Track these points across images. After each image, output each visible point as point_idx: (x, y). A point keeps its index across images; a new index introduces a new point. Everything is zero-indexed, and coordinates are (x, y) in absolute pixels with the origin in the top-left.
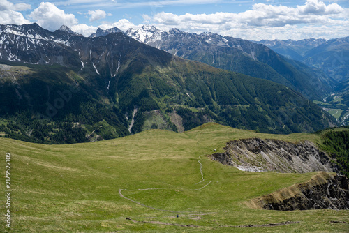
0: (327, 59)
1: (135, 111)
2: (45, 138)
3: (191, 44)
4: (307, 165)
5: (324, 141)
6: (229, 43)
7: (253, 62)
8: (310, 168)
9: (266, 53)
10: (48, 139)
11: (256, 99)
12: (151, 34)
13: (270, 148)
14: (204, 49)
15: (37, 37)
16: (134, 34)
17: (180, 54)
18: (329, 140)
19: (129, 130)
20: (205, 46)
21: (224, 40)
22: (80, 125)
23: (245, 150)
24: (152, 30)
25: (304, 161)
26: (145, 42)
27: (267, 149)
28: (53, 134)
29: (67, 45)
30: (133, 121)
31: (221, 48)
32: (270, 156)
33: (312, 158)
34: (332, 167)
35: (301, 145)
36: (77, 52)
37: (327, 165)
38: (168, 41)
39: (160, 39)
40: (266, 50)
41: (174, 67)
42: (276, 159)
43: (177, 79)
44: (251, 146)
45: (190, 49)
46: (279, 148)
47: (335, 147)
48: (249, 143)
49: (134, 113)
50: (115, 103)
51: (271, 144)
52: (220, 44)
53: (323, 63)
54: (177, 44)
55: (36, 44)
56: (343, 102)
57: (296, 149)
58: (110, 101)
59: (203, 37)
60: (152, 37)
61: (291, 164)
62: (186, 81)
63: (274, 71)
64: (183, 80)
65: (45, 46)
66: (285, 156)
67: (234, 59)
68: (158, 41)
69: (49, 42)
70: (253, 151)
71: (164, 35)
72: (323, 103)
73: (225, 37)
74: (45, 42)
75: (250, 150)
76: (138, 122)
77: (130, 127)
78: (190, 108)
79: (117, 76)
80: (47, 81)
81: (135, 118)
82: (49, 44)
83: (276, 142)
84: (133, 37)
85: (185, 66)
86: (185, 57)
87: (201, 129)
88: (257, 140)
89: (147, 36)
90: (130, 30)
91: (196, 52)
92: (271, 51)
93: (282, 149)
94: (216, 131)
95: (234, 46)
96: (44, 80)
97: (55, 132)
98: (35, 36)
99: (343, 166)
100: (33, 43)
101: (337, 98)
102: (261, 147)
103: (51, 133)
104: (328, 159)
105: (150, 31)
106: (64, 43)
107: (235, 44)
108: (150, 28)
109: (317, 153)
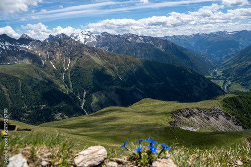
0: (209, 46)
1: (85, 93)
2: (21, 119)
3: (117, 42)
4: (218, 122)
5: (223, 105)
6: (144, 40)
7: (162, 52)
8: (221, 124)
9: (170, 46)
10: (24, 119)
11: (168, 78)
12: (88, 37)
13: (195, 114)
14: (127, 46)
15: (7, 44)
16: (76, 38)
17: (110, 50)
18: (226, 104)
19: (82, 107)
20: (128, 43)
21: (140, 38)
22: (46, 106)
23: (182, 117)
24: (89, 34)
25: (216, 119)
26: (84, 42)
27: (194, 115)
28: (27, 115)
29: (30, 49)
30: (84, 101)
31: (139, 44)
32: (196, 119)
33: (221, 117)
34: (234, 122)
35: (213, 110)
36: (38, 53)
37: (231, 120)
38: (101, 41)
39: (95, 40)
40: (170, 43)
41: (109, 60)
42: (200, 120)
43: (112, 68)
44: (185, 114)
45: (117, 46)
46: (201, 113)
47: (230, 108)
48: (183, 112)
49: (84, 95)
50: (69, 89)
51: (195, 111)
52: (138, 41)
53: (207, 50)
54: (108, 43)
55: (6, 49)
56: (223, 75)
57: (211, 113)
58: (66, 87)
59: (125, 37)
60: (89, 39)
61: (210, 122)
62: (119, 69)
63: (177, 57)
64: (116, 68)
65: (13, 50)
66: (205, 117)
67: (149, 51)
68: (94, 42)
69: (16, 47)
70: (186, 117)
71: (98, 37)
72: (211, 77)
73: (140, 36)
74: (13, 47)
75: (184, 116)
76: (88, 101)
77: (83, 105)
78: (124, 88)
79: (69, 69)
80: (18, 76)
81: (85, 98)
82: (16, 49)
83: (198, 109)
84: (75, 40)
85: (117, 58)
86: (114, 52)
87: (140, 103)
88: (187, 109)
89: (85, 38)
90: (72, 35)
91: (122, 48)
92: (173, 44)
93: (203, 113)
94: (152, 104)
95: (147, 42)
96: (16, 76)
97: (28, 113)
98: (5, 43)
99: (240, 120)
100: (4, 48)
101: (219, 73)
102: (190, 114)
103: (25, 114)
104: (230, 117)
105: (87, 35)
106: (27, 47)
107: (148, 41)
108: (87, 33)
109: (223, 114)
